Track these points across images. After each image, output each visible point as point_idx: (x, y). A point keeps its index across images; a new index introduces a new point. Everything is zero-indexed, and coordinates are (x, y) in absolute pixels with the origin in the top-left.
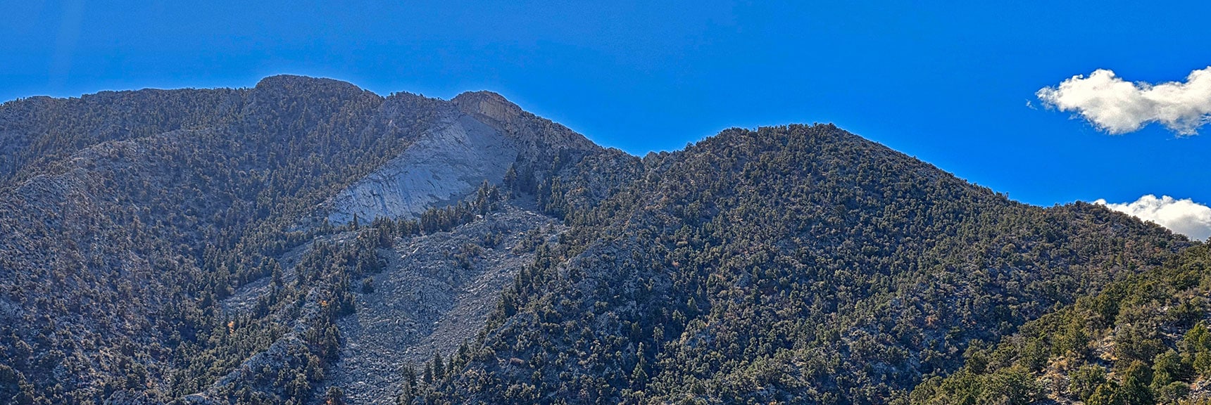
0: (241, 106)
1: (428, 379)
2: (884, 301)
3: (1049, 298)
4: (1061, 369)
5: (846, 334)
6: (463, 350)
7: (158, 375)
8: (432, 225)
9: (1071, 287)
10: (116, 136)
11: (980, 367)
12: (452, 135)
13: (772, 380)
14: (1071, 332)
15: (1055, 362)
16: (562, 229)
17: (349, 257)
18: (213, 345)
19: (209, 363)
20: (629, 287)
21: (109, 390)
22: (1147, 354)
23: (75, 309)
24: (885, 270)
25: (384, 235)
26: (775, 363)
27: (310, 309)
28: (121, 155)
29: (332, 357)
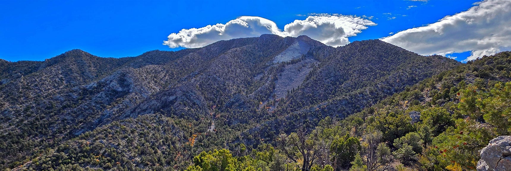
0: (257, 40)
1: (292, 92)
2: (388, 77)
3: (426, 76)
4: (427, 90)
5: (378, 84)
6: (299, 87)
7: (244, 91)
8: (293, 62)
9: (431, 74)
10: (236, 47)
11: (408, 90)
12: (296, 45)
13: (361, 93)
14: (431, 82)
15: (426, 89)
16: (319, 63)
17: (277, 69)
18: (253, 86)
19: (252, 89)
20: (332, 75)
21: (235, 93)
22: (449, 87)
23: (229, 79)
24: (388, 70)
25: (284, 64)
26: (362, 90)
27: (270, 79)
28: (236, 50)
29: (274, 88)
